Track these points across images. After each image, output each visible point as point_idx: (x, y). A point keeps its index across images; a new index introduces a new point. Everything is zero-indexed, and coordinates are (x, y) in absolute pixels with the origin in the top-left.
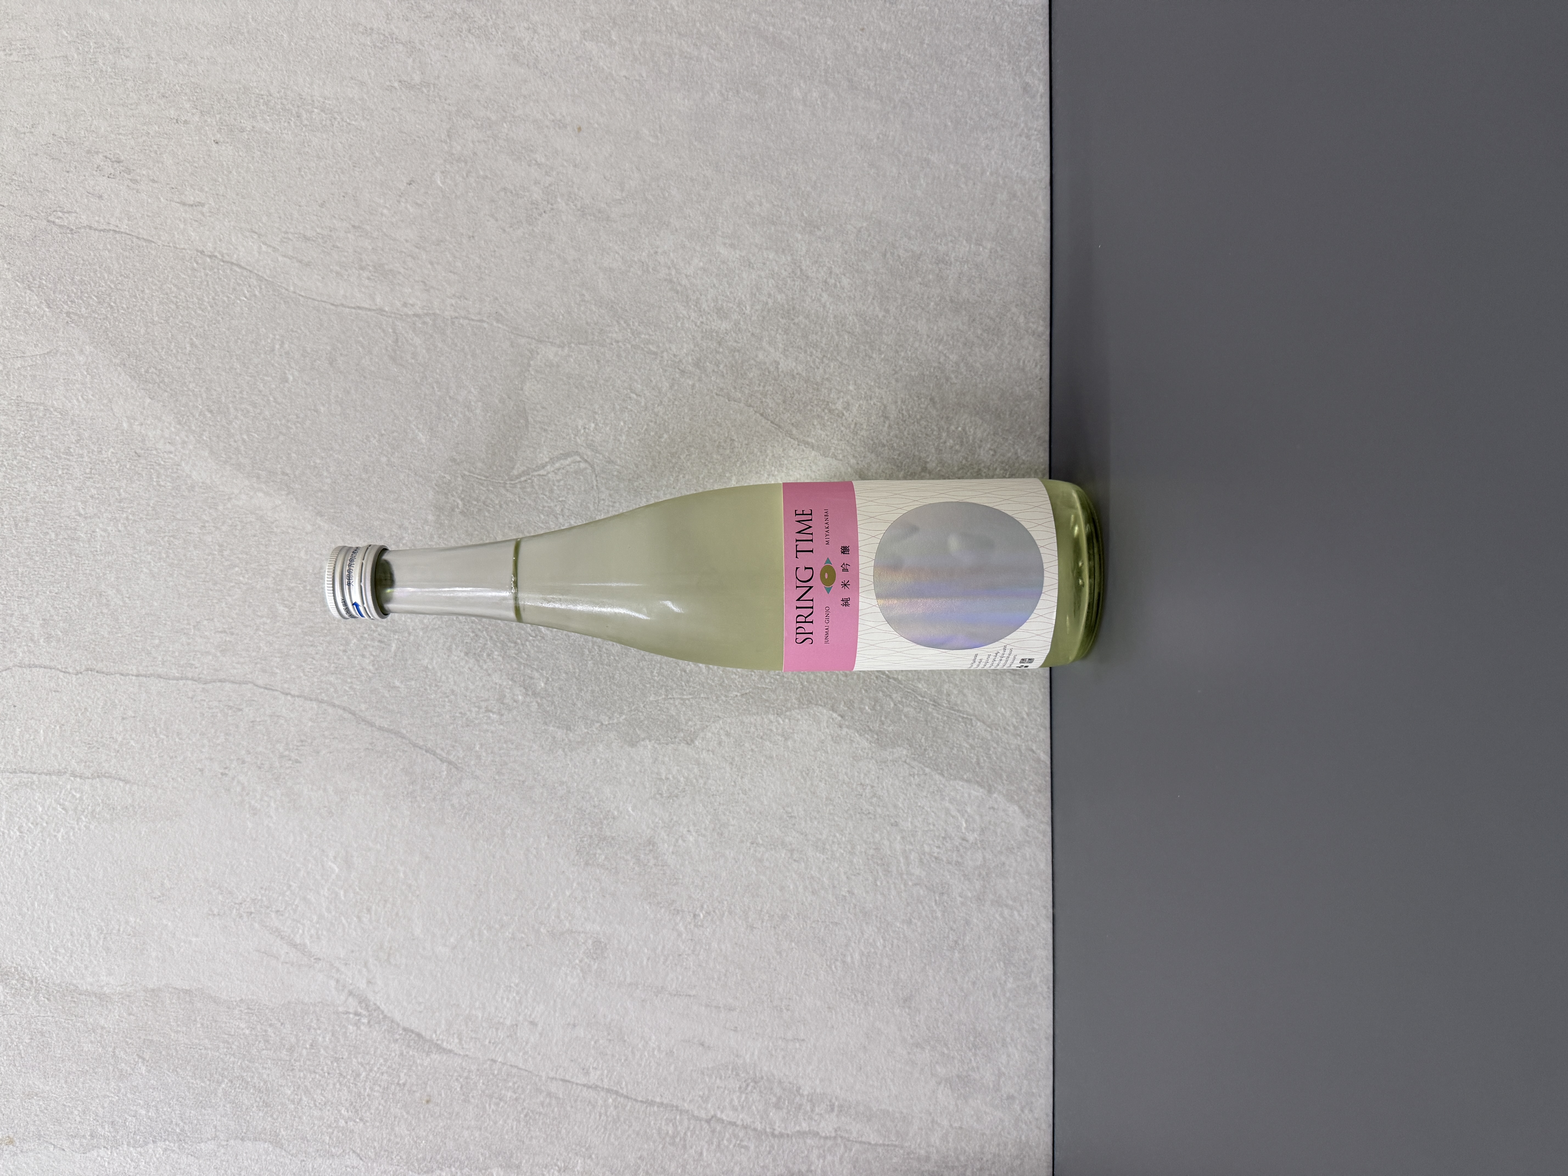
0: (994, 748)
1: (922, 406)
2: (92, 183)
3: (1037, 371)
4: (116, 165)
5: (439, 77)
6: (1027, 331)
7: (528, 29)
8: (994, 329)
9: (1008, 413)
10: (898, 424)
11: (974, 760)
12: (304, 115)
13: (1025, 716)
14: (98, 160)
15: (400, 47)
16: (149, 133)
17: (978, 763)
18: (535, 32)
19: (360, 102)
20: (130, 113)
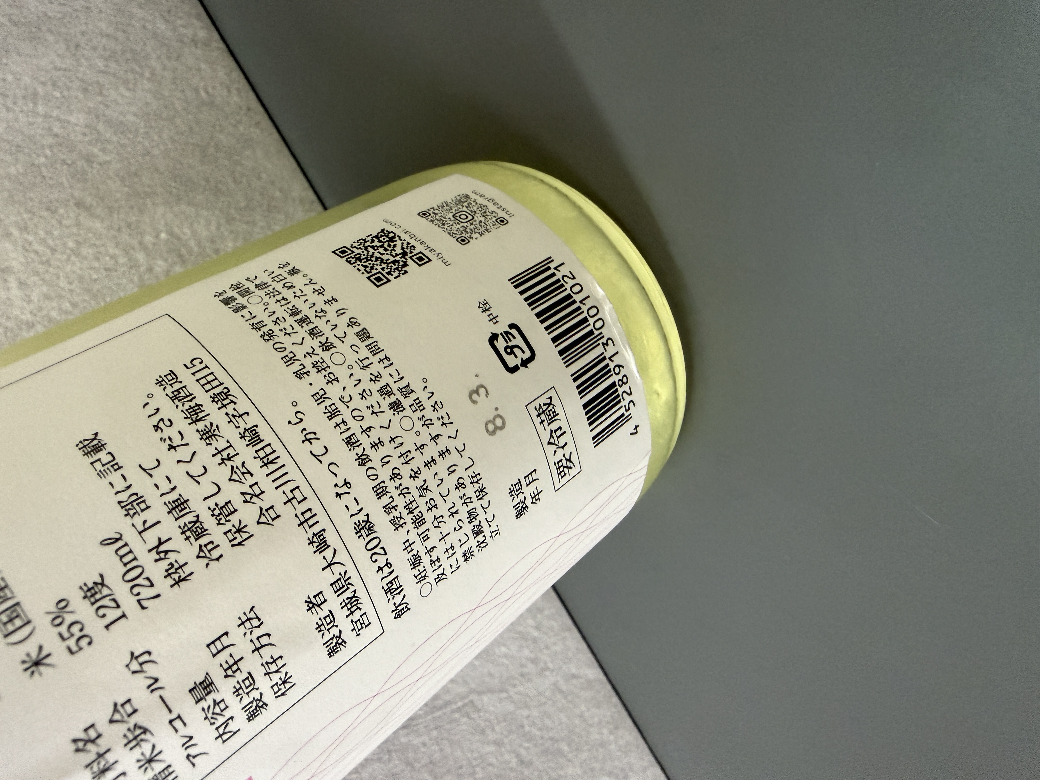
0: (528, 717)
1: (66, 222)
3: (235, 99)
6: (182, 42)
8: (124, 52)
9: (230, 180)
10: (37, 273)
11: (514, 762)
13: (536, 634)
17: (522, 762)
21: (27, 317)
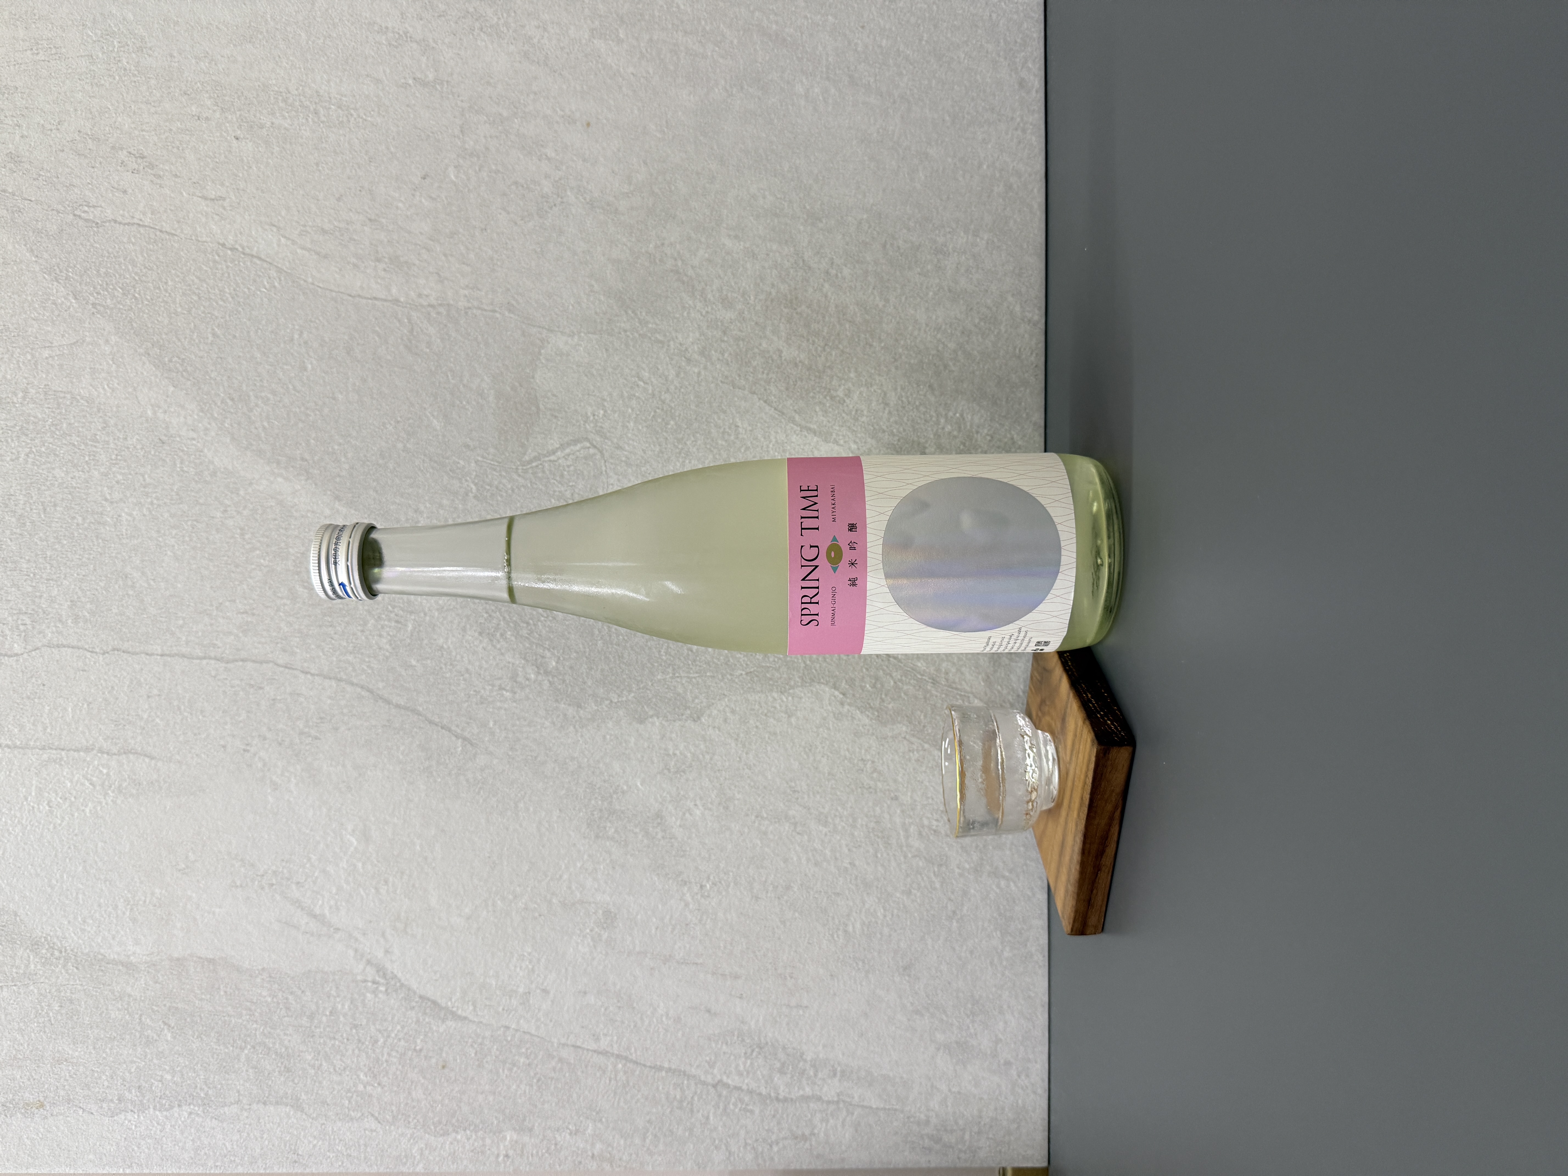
1: (921, 393)
2: (117, 178)
3: (1033, 358)
4: (139, 161)
5: (452, 74)
6: (1023, 320)
7: (539, 27)
8: (991, 318)
9: (1004, 400)
10: (897, 410)
12: (322, 112)
14: (122, 155)
15: (415, 46)
16: (171, 130)
18: (545, 30)
19: (375, 99)
20: (153, 110)
21: (884, 427)
